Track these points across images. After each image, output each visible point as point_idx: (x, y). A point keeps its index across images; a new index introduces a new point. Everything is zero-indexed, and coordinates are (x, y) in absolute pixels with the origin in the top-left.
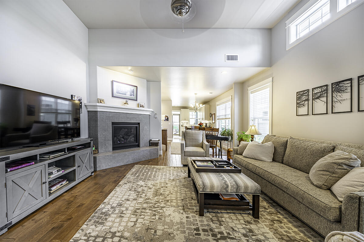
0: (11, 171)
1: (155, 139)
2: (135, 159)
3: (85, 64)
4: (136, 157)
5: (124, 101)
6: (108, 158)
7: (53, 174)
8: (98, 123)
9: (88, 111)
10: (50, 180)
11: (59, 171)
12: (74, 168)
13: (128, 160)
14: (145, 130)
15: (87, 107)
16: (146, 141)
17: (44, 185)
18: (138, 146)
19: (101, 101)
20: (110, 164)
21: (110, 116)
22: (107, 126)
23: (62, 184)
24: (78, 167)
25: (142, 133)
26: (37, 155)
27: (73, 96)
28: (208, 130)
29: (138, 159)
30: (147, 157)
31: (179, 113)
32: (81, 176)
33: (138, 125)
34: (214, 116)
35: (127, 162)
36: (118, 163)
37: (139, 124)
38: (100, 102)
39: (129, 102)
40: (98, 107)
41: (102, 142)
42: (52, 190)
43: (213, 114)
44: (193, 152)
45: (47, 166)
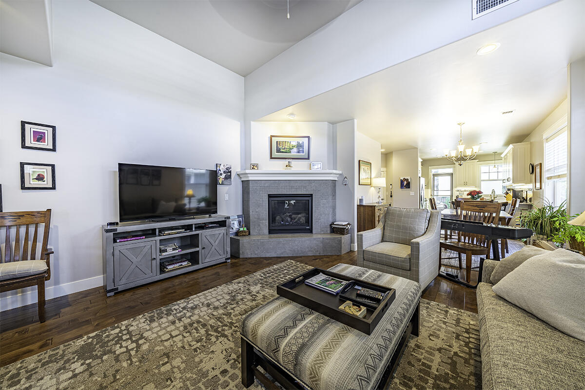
0: (120, 242)
1: (341, 221)
2: (294, 251)
3: (239, 123)
4: (296, 247)
5: (286, 162)
6: (254, 244)
7: (167, 252)
8: (251, 196)
9: (242, 181)
10: (161, 257)
11: (175, 250)
12: (197, 249)
13: (283, 251)
14: (321, 205)
15: (241, 176)
16: (325, 223)
17: (154, 262)
18: (310, 231)
19: (254, 166)
20: (256, 252)
21: (266, 185)
22: (261, 200)
23: (182, 265)
24: (204, 248)
25: (317, 211)
26: (156, 229)
27: (218, 165)
28: (470, 207)
29: (300, 252)
30: (318, 251)
31: (450, 171)
32: (207, 260)
33: (309, 198)
34: (538, 170)
35: (282, 253)
36: (268, 253)
37: (311, 195)
38: (253, 168)
39: (293, 162)
40: (249, 175)
41: (255, 222)
42: (167, 268)
43: (537, 165)
44: (389, 257)
45: (158, 242)
